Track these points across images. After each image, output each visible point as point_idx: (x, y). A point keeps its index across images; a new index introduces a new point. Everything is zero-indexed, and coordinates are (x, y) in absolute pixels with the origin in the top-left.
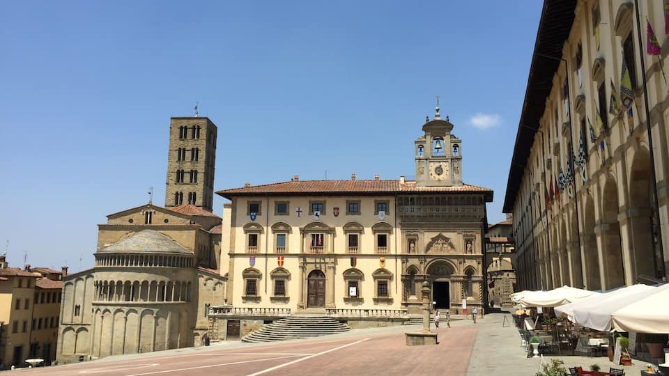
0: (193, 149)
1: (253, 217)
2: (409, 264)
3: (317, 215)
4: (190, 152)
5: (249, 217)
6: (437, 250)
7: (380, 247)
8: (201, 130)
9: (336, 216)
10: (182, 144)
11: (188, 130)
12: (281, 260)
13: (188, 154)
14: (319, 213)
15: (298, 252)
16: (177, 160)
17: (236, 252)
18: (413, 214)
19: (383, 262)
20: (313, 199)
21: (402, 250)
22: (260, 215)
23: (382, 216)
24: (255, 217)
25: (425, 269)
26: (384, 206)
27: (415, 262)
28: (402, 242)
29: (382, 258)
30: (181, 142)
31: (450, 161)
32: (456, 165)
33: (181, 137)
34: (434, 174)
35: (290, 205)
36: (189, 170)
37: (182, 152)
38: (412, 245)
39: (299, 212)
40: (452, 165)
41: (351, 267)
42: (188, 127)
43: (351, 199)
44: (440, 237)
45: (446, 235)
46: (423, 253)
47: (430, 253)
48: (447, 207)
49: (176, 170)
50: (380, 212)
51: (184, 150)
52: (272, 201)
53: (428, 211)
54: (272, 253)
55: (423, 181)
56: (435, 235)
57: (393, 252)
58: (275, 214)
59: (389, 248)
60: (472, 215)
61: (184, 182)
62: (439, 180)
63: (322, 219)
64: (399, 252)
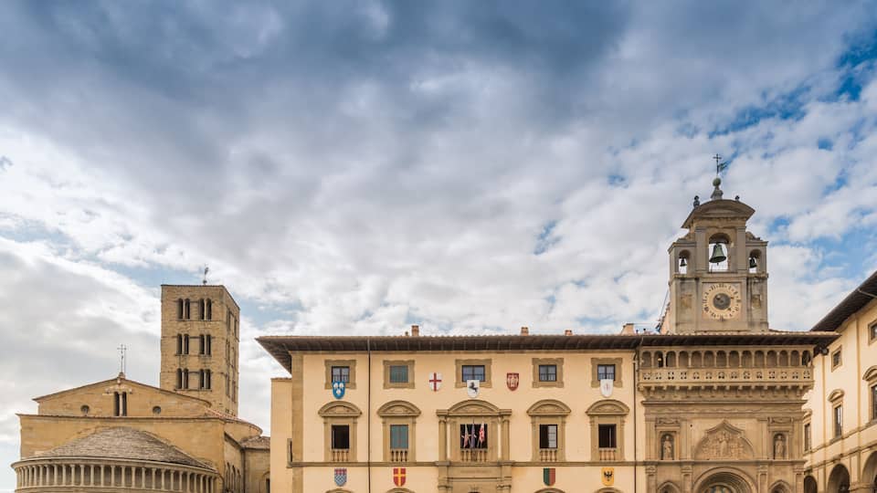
0: (202, 337)
1: (339, 392)
2: (661, 480)
3: (472, 387)
4: (198, 340)
5: (331, 391)
6: (718, 454)
7: (603, 449)
8: (213, 305)
9: (513, 389)
10: (181, 328)
11: (191, 305)
12: (400, 475)
13: (194, 345)
14: (477, 383)
15: (435, 457)
16: (175, 352)
17: (305, 460)
18: (672, 383)
19: (608, 475)
20: (465, 356)
21: (648, 452)
22: (354, 386)
23: (607, 389)
24: (343, 391)
25: (693, 487)
26: (610, 370)
27: (673, 474)
28: (648, 438)
29: (608, 469)
30: (181, 324)
31: (744, 282)
32: (756, 292)
33: (181, 316)
34: (712, 308)
35: (416, 368)
36: (198, 369)
37: (183, 341)
38: (667, 444)
39: (435, 381)
40: (749, 290)
41: (546, 487)
42: (192, 299)
43: (543, 356)
44: (724, 426)
45: (736, 423)
46: (689, 458)
47: (702, 457)
48: (742, 371)
49: (175, 369)
50: (604, 382)
51: (187, 337)
52: (379, 361)
53: (703, 379)
54: (381, 460)
55: (690, 322)
56: (713, 424)
57: (629, 457)
58: (385, 386)
59: (622, 449)
60: (790, 385)
61: (190, 387)
62: (723, 320)
63: (483, 394)
64: (641, 458)
